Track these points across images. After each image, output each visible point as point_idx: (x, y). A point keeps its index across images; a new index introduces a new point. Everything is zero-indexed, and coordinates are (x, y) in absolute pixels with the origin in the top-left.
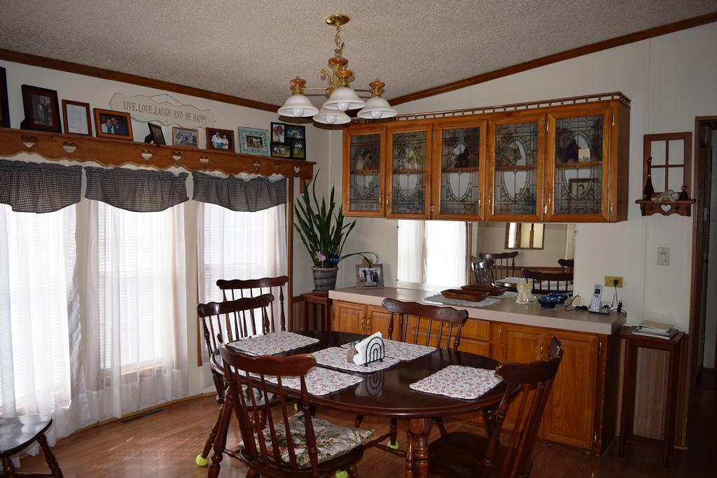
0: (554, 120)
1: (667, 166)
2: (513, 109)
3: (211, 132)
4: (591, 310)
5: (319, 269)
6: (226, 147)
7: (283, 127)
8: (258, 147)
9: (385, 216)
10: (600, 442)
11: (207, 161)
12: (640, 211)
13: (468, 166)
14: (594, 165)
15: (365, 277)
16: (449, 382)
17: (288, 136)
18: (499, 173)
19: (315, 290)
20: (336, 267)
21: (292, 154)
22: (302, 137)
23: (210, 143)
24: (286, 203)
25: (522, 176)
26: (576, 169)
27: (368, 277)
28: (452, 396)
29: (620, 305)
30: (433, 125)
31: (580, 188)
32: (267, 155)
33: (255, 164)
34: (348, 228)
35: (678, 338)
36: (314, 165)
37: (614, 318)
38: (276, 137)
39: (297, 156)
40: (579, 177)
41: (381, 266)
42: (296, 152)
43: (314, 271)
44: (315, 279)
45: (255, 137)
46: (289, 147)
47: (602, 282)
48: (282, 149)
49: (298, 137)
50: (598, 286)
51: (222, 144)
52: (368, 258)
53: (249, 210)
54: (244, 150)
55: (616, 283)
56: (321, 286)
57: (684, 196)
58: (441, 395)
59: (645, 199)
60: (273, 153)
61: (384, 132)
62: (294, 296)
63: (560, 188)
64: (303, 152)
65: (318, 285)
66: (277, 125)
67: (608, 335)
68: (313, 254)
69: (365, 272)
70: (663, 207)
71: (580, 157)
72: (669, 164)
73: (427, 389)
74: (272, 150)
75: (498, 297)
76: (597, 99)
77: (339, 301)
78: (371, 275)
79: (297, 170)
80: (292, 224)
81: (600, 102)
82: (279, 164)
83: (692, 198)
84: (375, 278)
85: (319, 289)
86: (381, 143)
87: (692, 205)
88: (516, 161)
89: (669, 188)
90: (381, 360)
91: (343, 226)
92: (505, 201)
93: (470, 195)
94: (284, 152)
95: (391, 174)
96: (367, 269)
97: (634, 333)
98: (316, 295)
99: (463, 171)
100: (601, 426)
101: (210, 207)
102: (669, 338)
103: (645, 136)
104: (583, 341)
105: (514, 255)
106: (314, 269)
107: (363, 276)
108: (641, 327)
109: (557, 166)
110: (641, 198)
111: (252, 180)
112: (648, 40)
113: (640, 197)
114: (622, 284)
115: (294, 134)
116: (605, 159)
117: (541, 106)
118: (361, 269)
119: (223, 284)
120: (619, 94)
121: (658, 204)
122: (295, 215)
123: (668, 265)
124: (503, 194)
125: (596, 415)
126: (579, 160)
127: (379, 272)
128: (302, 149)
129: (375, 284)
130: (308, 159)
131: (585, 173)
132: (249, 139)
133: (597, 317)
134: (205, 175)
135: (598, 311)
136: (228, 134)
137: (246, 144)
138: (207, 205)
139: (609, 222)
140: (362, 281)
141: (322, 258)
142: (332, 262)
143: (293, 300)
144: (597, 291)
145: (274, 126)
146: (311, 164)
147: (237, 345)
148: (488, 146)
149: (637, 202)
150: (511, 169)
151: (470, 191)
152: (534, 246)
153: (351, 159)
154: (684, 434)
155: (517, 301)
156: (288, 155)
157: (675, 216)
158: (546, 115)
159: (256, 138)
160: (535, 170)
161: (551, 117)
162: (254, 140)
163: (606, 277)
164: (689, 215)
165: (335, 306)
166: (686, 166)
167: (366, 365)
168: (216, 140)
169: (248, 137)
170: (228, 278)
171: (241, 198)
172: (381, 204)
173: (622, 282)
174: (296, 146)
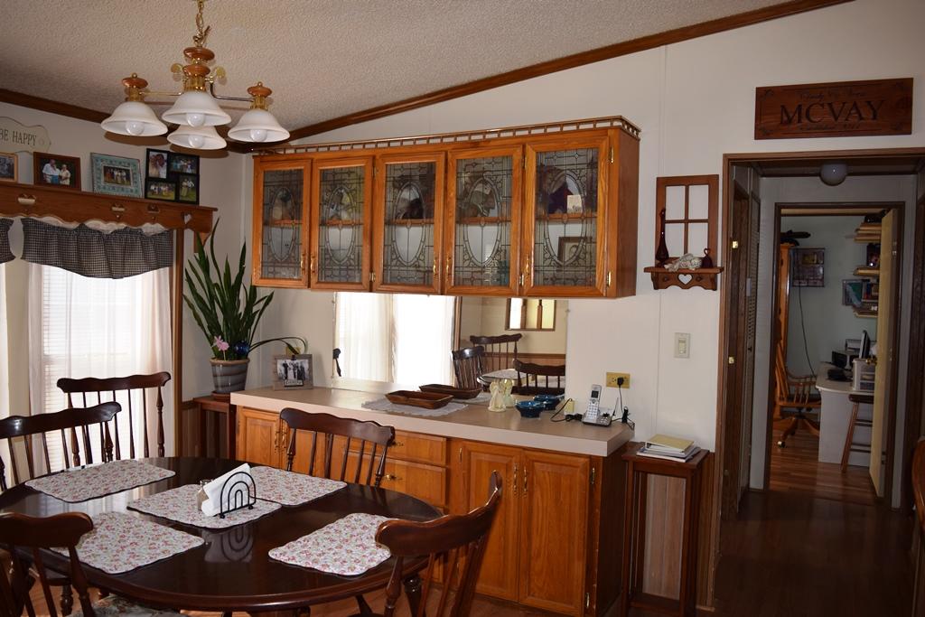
0: (534, 153)
1: (687, 221)
2: (481, 137)
3: (41, 159)
4: (585, 420)
5: (219, 361)
6: (67, 182)
7: (165, 156)
8: (123, 183)
9: (309, 286)
10: (595, 607)
11: (32, 201)
12: (652, 283)
13: (421, 218)
14: (586, 218)
15: (286, 372)
16: (333, 545)
17: (172, 170)
18: (461, 228)
19: (214, 392)
20: (247, 358)
21: (177, 194)
22: (194, 171)
23: (39, 176)
24: (171, 266)
25: (491, 231)
26: (563, 222)
27: (291, 373)
28: (327, 570)
29: (626, 413)
30: (374, 157)
31: (574, 250)
32: (136, 195)
33: (114, 209)
34: (262, 304)
35: (698, 460)
36: (214, 212)
37: (617, 431)
38: (155, 170)
39: (184, 199)
40: (567, 235)
41: (309, 357)
42: (184, 192)
43: (214, 365)
44: (215, 376)
45: (117, 169)
46: (174, 185)
47: (602, 381)
48: (162, 188)
49: (189, 171)
50: (596, 386)
51: (60, 177)
52: (294, 346)
53: (112, 275)
54: (99, 187)
55: (621, 382)
56: (222, 386)
57: (707, 262)
58: (310, 568)
59: (657, 266)
60: (149, 193)
61: (309, 166)
62: (184, 400)
63: (542, 250)
64: (195, 193)
65: (219, 384)
66: (155, 154)
67: (604, 457)
68: (211, 341)
69: (285, 366)
70: (682, 277)
71: (570, 206)
72: (690, 218)
73: (294, 559)
74: (147, 189)
75: (467, 401)
76: (591, 126)
77: (244, 407)
78: (294, 370)
79: (187, 218)
80: (181, 296)
81: (595, 129)
82: (156, 210)
83: (719, 265)
84: (300, 374)
85: (220, 389)
86: (304, 181)
87: (719, 275)
88: (489, 211)
89: (689, 252)
90: (250, 506)
91: (257, 300)
92: (468, 266)
93: (422, 258)
94: (166, 192)
95: (317, 227)
96: (288, 362)
97: (639, 454)
98: (216, 399)
99: (413, 224)
100: (595, 585)
101: (49, 271)
102: (684, 461)
103: (658, 179)
104: (571, 466)
105: (516, 338)
106: (213, 361)
107: (283, 372)
108: (649, 445)
109: (538, 218)
110: (653, 265)
111: (115, 232)
112: (663, 47)
113: (651, 262)
114: (628, 384)
115: (182, 166)
116: (600, 209)
117: (518, 133)
118: (280, 362)
119: (68, 385)
120: (621, 119)
121: (673, 272)
122: (186, 284)
123: (688, 357)
124: (467, 257)
125: (589, 570)
126: (568, 211)
127: (306, 366)
128: (193, 188)
129: (300, 383)
130: (203, 203)
131: (575, 230)
132: (109, 172)
133: (592, 431)
134: (42, 223)
135: (595, 422)
136: (72, 164)
137: (103, 180)
138: (46, 268)
139: (607, 297)
140: (280, 378)
141: (224, 346)
142: (239, 350)
143: (181, 406)
144: (595, 394)
145: (152, 154)
146: (209, 212)
147: (38, 484)
148: (446, 188)
149: (646, 270)
150: (477, 222)
151: (422, 253)
152: (543, 327)
153: (264, 204)
154: (711, 590)
155: (489, 408)
156: (172, 196)
157: (697, 290)
158: (524, 147)
159: (120, 170)
160: (508, 224)
161: (530, 149)
162: (116, 173)
163: (608, 374)
164: (715, 289)
165: (240, 415)
166: (711, 221)
167: (222, 515)
168: (50, 171)
169: (106, 169)
170: (77, 376)
171: (99, 257)
172: (304, 269)
173: (628, 380)
174: (185, 184)
